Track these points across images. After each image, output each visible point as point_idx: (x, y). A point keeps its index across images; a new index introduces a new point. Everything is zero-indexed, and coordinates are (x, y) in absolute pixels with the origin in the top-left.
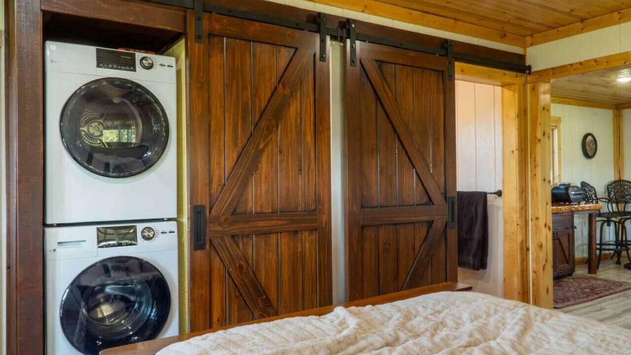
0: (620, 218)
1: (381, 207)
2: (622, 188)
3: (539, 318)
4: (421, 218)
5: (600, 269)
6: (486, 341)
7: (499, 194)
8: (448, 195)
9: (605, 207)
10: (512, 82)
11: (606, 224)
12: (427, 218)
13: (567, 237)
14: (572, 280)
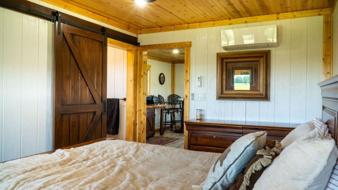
0: (173, 111)
1: (72, 105)
2: (174, 98)
3: (142, 146)
4: (90, 110)
5: (165, 133)
6: (123, 155)
7: (125, 99)
8: (103, 100)
9: (167, 106)
10: (132, 49)
11: (167, 113)
12: (93, 110)
13: (152, 119)
14: (154, 139)
